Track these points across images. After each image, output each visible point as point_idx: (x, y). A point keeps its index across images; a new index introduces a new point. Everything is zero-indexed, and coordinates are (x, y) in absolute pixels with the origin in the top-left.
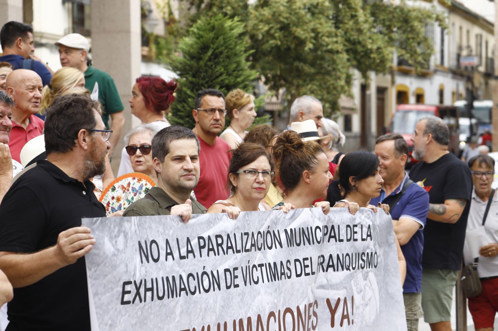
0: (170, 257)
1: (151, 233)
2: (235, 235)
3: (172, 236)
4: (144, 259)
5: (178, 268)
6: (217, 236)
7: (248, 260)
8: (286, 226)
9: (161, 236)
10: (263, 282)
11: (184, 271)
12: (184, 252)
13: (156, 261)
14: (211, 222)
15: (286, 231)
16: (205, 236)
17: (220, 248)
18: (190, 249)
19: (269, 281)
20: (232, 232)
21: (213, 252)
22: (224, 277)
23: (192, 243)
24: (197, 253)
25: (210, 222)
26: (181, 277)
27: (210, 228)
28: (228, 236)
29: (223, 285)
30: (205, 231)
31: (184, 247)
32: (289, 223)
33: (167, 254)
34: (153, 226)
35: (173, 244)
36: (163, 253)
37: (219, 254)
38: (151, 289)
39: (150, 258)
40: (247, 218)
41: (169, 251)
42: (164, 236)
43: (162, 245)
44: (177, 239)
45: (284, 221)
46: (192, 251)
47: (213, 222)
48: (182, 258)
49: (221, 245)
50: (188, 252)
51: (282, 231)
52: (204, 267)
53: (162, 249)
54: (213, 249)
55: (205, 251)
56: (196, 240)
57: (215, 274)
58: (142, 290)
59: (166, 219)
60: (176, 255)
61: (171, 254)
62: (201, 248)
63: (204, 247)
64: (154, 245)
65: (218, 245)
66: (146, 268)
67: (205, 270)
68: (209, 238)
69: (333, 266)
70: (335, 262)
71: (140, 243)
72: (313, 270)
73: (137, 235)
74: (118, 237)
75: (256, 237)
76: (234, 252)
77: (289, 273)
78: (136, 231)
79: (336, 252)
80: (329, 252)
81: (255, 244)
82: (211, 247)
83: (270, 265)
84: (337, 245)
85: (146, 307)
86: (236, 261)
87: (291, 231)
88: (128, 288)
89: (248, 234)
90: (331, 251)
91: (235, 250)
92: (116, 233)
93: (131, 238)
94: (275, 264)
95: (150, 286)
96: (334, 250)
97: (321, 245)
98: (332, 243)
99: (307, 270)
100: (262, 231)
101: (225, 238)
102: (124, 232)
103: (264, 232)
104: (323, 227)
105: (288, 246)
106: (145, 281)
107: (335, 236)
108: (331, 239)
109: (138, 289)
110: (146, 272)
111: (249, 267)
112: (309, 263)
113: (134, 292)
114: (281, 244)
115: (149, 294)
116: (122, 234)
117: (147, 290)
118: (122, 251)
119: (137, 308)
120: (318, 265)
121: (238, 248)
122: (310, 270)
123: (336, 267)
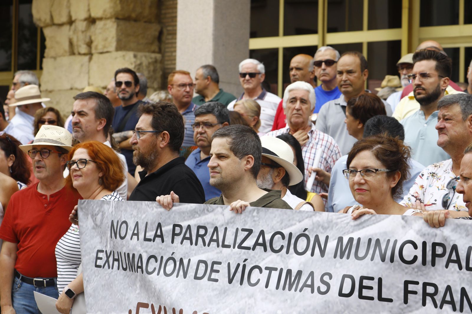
0: (135, 237)
1: (125, 215)
2: (226, 229)
3: (143, 220)
4: (113, 235)
5: (140, 248)
6: (199, 227)
7: (245, 257)
8: (345, 233)
9: (133, 219)
10: (267, 286)
11: (146, 252)
12: (150, 234)
13: (122, 238)
14: (197, 213)
15: (340, 239)
16: (184, 224)
17: (200, 239)
18: (159, 233)
19: (277, 288)
20: (222, 225)
21: (189, 241)
22: (195, 267)
23: (163, 229)
24: (168, 238)
25: (195, 212)
26: (140, 257)
27: (194, 217)
28: (216, 229)
29: (191, 273)
30: (185, 220)
31: (152, 231)
32: (351, 230)
33: (134, 234)
35: (142, 227)
36: (130, 233)
37: (196, 244)
38: (118, 260)
39: (118, 236)
40: (255, 214)
41: (136, 232)
42: (136, 219)
43: (132, 226)
44: (147, 223)
45: (345, 227)
46: (161, 236)
47: (199, 212)
48: (146, 239)
49: (202, 236)
50: (156, 236)
51: (334, 238)
52: (173, 253)
53: (130, 229)
54: (190, 239)
55: (178, 239)
56: (171, 227)
57: (185, 262)
58: (111, 259)
59: (142, 204)
60: (141, 236)
61: (137, 235)
62: (174, 234)
63: (179, 235)
64: (124, 225)
65: (198, 235)
66: (114, 242)
67: (173, 256)
68: (189, 227)
69: (452, 302)
70: (457, 297)
71: (112, 222)
72: (384, 296)
73: (112, 215)
74: (98, 215)
75: (268, 237)
76: (218, 246)
77: (323, 288)
78: (112, 212)
79: (460, 284)
80: (445, 282)
81: (264, 245)
82: (188, 235)
83: (289, 272)
84: (462, 274)
85: (113, 274)
86: (219, 255)
87: (351, 240)
88: (100, 255)
89: (250, 232)
90: (449, 280)
91: (221, 244)
92: (96, 212)
93: (107, 217)
94: (299, 273)
95: (117, 258)
96: (455, 281)
97: (417, 267)
98: (453, 270)
99: (365, 293)
100: (286, 232)
101: (210, 231)
102: (103, 212)
103: (291, 234)
104: (424, 244)
105: (335, 256)
106: (113, 252)
107: (458, 261)
108: (451, 265)
109: (108, 258)
110: (114, 245)
111: (244, 266)
112: (374, 284)
113: (105, 259)
114: (323, 253)
115: (116, 263)
116: (101, 214)
117: (115, 260)
118: (99, 226)
119: (106, 272)
120: (407, 292)
121: (226, 243)
122: (374, 293)
123: (458, 307)
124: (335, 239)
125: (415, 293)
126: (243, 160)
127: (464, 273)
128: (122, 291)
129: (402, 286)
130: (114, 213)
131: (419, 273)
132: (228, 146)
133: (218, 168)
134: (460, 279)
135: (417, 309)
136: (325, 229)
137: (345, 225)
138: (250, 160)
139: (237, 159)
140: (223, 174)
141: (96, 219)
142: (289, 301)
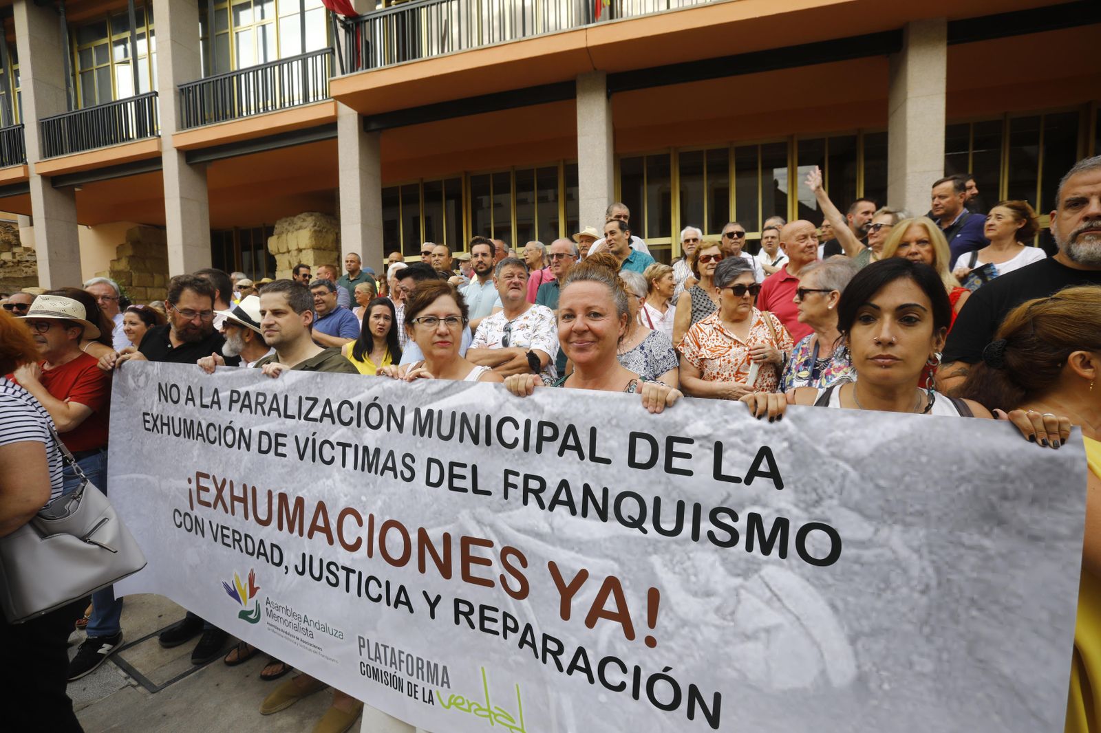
0: (190, 403)
1: (173, 378)
2: (286, 397)
3: (196, 384)
4: (163, 398)
5: (197, 415)
6: (259, 394)
7: (313, 431)
8: (421, 404)
9: (184, 383)
10: (344, 465)
11: (205, 419)
12: (208, 401)
13: (176, 402)
14: (256, 378)
15: (418, 411)
16: (242, 390)
17: (259, 407)
18: (216, 399)
19: (355, 468)
20: (282, 392)
21: (248, 409)
22: (257, 439)
23: (220, 395)
24: (225, 406)
25: (254, 377)
26: (200, 424)
27: (253, 383)
28: (275, 397)
29: (254, 446)
30: (243, 386)
31: (209, 397)
32: (428, 399)
33: (188, 399)
34: (177, 372)
35: (196, 392)
36: (183, 398)
37: (256, 413)
38: (168, 425)
39: (169, 399)
40: (319, 380)
41: (190, 397)
42: (187, 382)
43: (184, 390)
44: (201, 389)
45: (421, 396)
46: (218, 403)
47: (258, 377)
48: (203, 406)
49: (261, 404)
50: (213, 402)
51: (411, 409)
52: (231, 422)
53: (182, 393)
54: (249, 406)
55: (237, 406)
56: (229, 393)
57: (246, 432)
58: (159, 423)
59: (192, 367)
60: (198, 402)
61: (192, 400)
62: (232, 401)
63: (237, 401)
64: (174, 389)
65: (257, 403)
66: (164, 406)
67: (232, 425)
68: (247, 394)
69: (570, 503)
70: (578, 497)
71: (160, 384)
72: (480, 488)
73: (158, 377)
74: (140, 376)
75: (335, 407)
76: (280, 416)
77: (407, 474)
78: (158, 374)
79: (582, 479)
80: (559, 475)
81: (331, 416)
82: (247, 403)
83: (366, 449)
84: (584, 466)
85: (164, 439)
86: (282, 427)
87: (430, 412)
88: (147, 418)
89: (315, 401)
90: (565, 473)
91: (282, 413)
92: (138, 373)
93: (152, 379)
94: (377, 451)
95: (167, 422)
96: (574, 474)
97: (518, 453)
98: (570, 459)
99: (457, 482)
100: (354, 401)
101: (270, 398)
102: (146, 373)
103: (359, 404)
104: (528, 423)
105: (414, 433)
106: (162, 416)
107: (578, 448)
108: (567, 452)
109: (155, 421)
110: (163, 409)
111: (314, 441)
112: (467, 472)
113: (152, 422)
114: (400, 427)
115: (165, 428)
116: (144, 375)
117: (163, 424)
118: (142, 388)
119: (156, 437)
120: (507, 485)
121: (289, 413)
122: (467, 484)
123: (579, 509)
124: (412, 411)
125: (515, 486)
126: (302, 315)
127: (588, 465)
128: (177, 458)
129: (502, 476)
130: (159, 375)
131: (520, 462)
132: (285, 301)
133: (276, 326)
134: (582, 472)
135: (518, 508)
136: (399, 397)
137: (421, 393)
138: (308, 315)
139: (297, 315)
140: (283, 332)
141: (138, 380)
142: (371, 486)
